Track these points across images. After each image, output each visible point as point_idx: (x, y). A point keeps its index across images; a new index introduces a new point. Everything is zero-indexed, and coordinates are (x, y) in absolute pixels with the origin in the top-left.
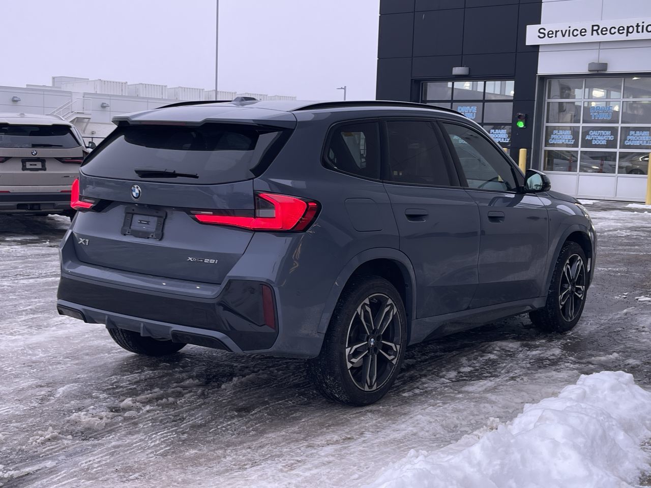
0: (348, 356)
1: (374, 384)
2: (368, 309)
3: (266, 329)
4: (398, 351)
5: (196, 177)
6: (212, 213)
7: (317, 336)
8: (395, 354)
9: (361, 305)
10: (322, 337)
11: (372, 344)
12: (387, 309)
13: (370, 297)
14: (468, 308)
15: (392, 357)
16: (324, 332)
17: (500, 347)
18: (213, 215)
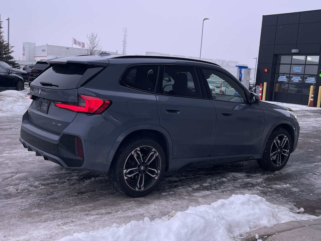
0: (125, 174)
1: (142, 187)
2: (139, 153)
3: (79, 158)
4: (159, 173)
5: (57, 86)
6: (61, 103)
7: (106, 163)
8: (157, 174)
9: (134, 150)
10: (110, 164)
11: (142, 169)
12: (151, 153)
13: (140, 147)
14: (209, 156)
15: (155, 176)
16: (111, 161)
17: (232, 175)
18: (62, 104)
